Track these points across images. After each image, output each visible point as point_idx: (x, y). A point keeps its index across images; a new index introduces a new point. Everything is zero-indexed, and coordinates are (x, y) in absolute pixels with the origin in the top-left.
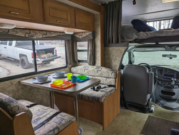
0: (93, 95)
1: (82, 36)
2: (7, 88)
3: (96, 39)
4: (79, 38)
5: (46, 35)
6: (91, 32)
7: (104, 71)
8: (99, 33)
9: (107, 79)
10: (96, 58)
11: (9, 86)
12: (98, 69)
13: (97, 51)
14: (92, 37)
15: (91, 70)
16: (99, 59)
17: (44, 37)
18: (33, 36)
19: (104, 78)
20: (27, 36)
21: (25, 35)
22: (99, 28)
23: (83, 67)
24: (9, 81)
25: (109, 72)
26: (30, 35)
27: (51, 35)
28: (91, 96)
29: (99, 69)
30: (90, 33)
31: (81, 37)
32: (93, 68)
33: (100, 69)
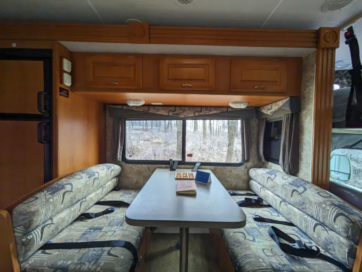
0: (235, 248)
1: (272, 111)
2: (143, 172)
3: (304, 113)
4: (268, 115)
5: (201, 112)
6: (288, 99)
7: (312, 198)
8: (312, 98)
9: (319, 227)
10: (301, 160)
11: (146, 170)
12: (295, 188)
13: (304, 141)
14: (289, 110)
15: (278, 183)
16: (309, 164)
17: (196, 114)
18: (179, 114)
19: (309, 218)
20: (171, 114)
21: (168, 114)
22: (312, 85)
23: (267, 173)
24: (146, 165)
25: (328, 208)
26: (175, 113)
27: (209, 112)
28: (232, 247)
29: (298, 187)
30: (285, 101)
31: (270, 113)
32: (285, 181)
33: (301, 189)
